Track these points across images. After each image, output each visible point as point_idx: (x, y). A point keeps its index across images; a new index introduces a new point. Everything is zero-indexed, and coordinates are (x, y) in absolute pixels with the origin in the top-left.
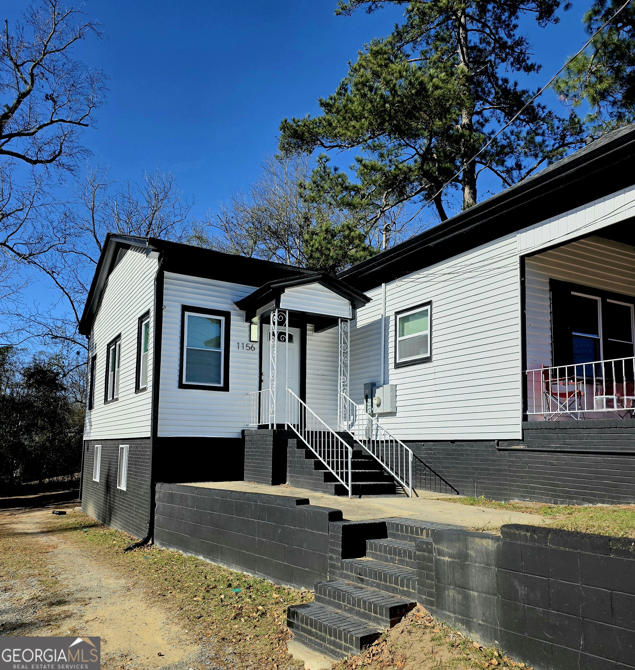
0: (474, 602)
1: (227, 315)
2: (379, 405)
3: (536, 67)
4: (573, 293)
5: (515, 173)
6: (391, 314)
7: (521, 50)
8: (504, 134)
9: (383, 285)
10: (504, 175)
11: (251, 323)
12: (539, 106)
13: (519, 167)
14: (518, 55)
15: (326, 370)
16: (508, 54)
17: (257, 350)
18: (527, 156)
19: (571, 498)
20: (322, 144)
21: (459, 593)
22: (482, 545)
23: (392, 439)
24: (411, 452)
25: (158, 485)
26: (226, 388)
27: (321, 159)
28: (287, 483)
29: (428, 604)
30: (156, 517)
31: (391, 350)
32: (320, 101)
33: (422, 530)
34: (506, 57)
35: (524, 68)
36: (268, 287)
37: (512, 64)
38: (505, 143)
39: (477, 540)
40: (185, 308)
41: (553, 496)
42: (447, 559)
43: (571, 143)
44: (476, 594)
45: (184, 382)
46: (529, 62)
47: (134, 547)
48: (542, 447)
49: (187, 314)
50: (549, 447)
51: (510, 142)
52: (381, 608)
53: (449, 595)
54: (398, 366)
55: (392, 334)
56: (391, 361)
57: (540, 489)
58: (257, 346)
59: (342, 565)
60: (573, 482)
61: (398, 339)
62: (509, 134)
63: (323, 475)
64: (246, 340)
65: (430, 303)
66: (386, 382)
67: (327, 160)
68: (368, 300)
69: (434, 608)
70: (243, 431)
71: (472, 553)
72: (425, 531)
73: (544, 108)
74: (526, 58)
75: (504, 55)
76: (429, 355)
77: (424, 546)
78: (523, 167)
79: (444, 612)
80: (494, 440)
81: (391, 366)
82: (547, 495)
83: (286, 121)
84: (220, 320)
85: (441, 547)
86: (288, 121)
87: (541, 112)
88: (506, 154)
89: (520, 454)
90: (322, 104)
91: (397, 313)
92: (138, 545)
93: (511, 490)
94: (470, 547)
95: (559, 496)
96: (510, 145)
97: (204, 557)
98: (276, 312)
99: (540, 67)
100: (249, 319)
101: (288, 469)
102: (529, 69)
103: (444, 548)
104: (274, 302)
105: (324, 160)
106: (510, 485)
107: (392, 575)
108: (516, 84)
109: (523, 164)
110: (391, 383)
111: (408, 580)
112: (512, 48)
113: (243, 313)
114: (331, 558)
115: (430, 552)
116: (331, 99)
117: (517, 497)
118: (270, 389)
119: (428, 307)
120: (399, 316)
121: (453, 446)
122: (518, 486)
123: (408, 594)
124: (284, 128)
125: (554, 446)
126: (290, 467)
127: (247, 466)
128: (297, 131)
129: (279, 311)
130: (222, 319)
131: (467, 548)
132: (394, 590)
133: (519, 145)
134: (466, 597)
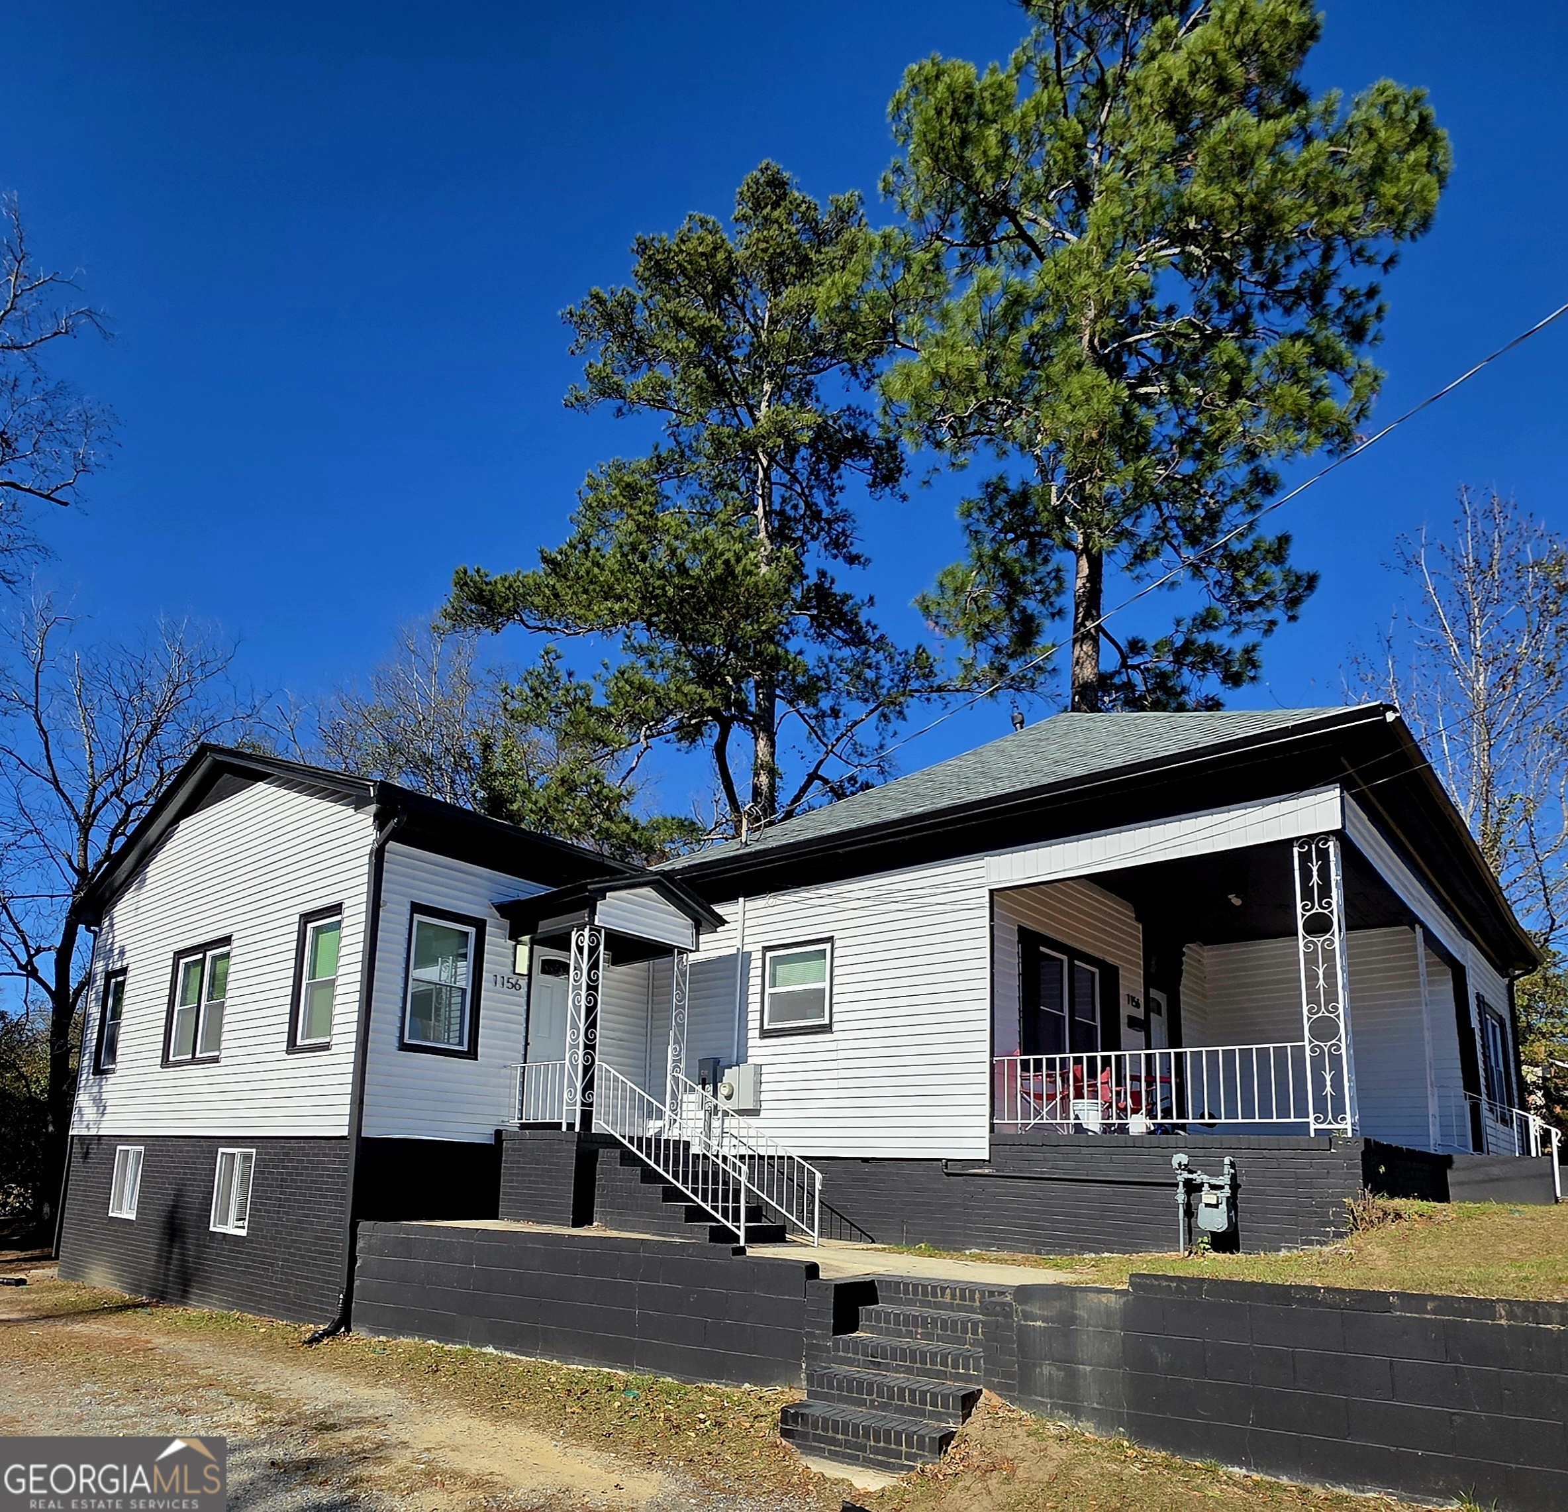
0: (1085, 1380)
1: (480, 925)
2: (729, 1097)
3: (862, 560)
4: (1042, 949)
5: (830, 721)
6: (756, 950)
7: (844, 530)
8: (820, 659)
9: (741, 900)
10: (813, 722)
11: (518, 942)
12: (868, 623)
13: (835, 713)
14: (837, 536)
15: (624, 1031)
16: (822, 529)
17: (524, 990)
18: (852, 699)
19: (1064, 1246)
20: (522, 620)
21: (1059, 1369)
22: (1100, 1300)
23: (751, 1153)
24: (818, 1175)
25: (364, 1225)
26: (472, 1054)
27: (547, 653)
28: (595, 1224)
29: (1002, 1390)
30: (357, 1283)
31: (754, 1007)
32: (541, 552)
33: (943, 1289)
34: (818, 533)
35: (845, 557)
36: (584, 888)
37: (826, 546)
38: (820, 672)
39: (1092, 1295)
40: (416, 908)
41: (1035, 1243)
42: (1039, 1323)
43: (917, 691)
44: (1088, 1368)
45: (407, 1040)
46: (854, 550)
47: (322, 1336)
48: (1021, 1171)
49: (418, 917)
50: (1031, 1172)
51: (828, 672)
52: (945, 1398)
53: (1041, 1373)
54: (765, 1034)
55: (755, 981)
56: (753, 1025)
57: (1015, 1233)
58: (523, 982)
59: (836, 1343)
60: (1065, 1222)
61: (768, 991)
62: (827, 661)
63: (683, 1210)
64: (507, 971)
65: (830, 939)
66: (741, 1060)
67: (558, 657)
68: (723, 922)
69: (1016, 1394)
70: (498, 1133)
71: (1081, 1313)
72: (948, 1291)
73: (875, 628)
74: (848, 543)
75: (815, 530)
76: (827, 1021)
77: (998, 1308)
78: (841, 715)
79: (1034, 1397)
80: (940, 1160)
81: (754, 1033)
82: (1026, 1242)
83: (465, 572)
84: (467, 933)
85: (1028, 1308)
86: (469, 573)
87: (870, 634)
88: (820, 690)
89: (981, 1181)
90: (545, 560)
91: (766, 949)
92: (326, 1334)
93: (967, 1236)
94: (1079, 1304)
95: (1044, 1244)
96: (826, 678)
97: (496, 1349)
98: (587, 930)
99: (868, 560)
100: (514, 936)
101: (597, 1200)
102: (852, 559)
103: (1035, 1309)
104: (586, 913)
105: (552, 655)
106: (966, 1228)
107: (936, 1353)
108: (832, 582)
109: (844, 709)
110: (751, 1060)
111: (967, 1359)
112: (828, 521)
113: (506, 923)
114: (810, 1335)
115: (1008, 1316)
116: (561, 554)
117: (977, 1245)
118: (567, 1062)
119: (828, 946)
120: (769, 954)
121: (866, 1167)
122: (978, 1230)
123: (967, 1378)
124: (462, 584)
125: (1037, 1171)
126: (601, 1196)
127: (505, 1194)
128: (482, 590)
129: (591, 930)
130: (472, 930)
131: (1074, 1307)
132: (939, 1375)
133: (840, 679)
134: (1072, 1375)
